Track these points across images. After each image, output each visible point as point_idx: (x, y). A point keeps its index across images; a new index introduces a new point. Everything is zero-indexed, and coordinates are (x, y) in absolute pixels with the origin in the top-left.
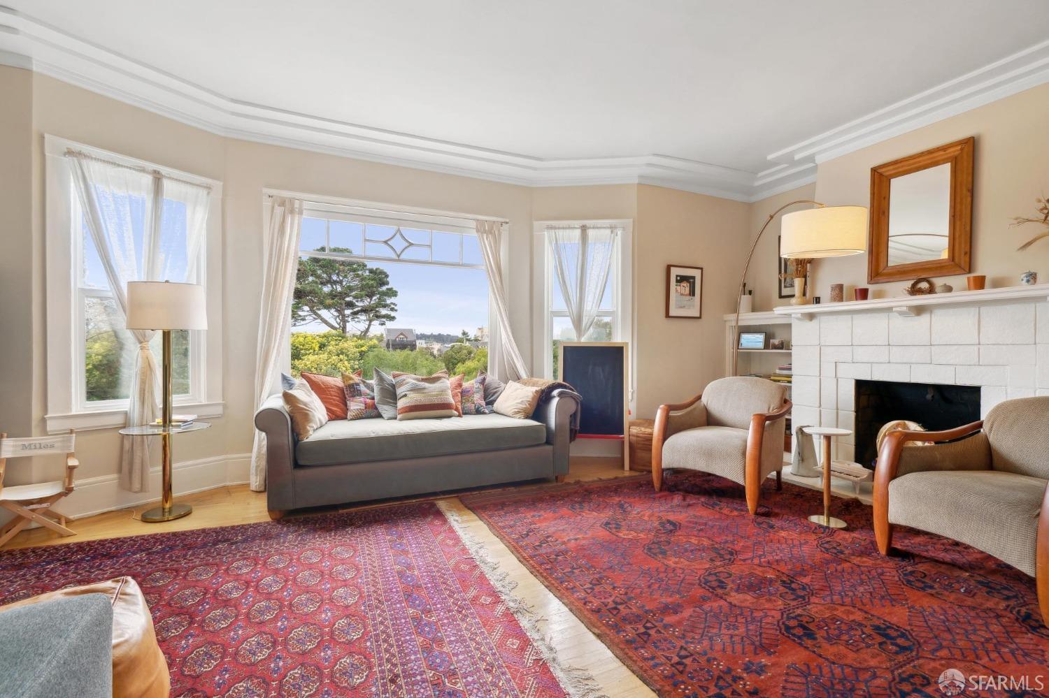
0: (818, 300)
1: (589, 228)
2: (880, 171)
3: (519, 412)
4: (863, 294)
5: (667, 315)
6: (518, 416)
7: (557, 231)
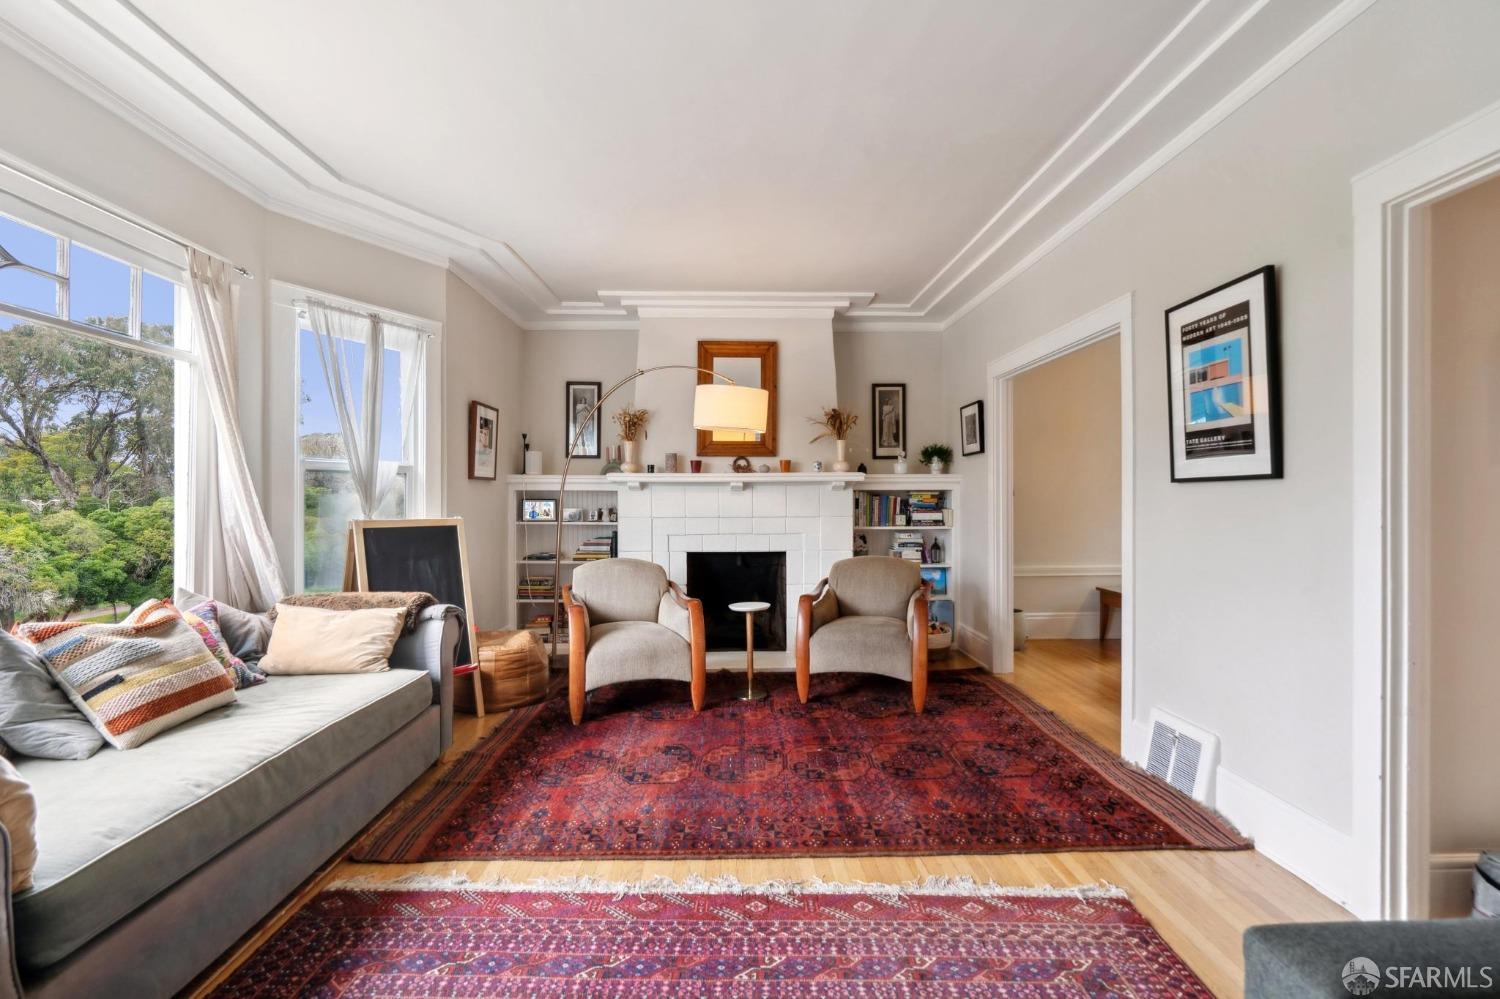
0: (651, 469)
1: (384, 321)
2: (706, 346)
3: (376, 660)
4: (697, 467)
5: (471, 475)
6: (377, 666)
7: (328, 312)
